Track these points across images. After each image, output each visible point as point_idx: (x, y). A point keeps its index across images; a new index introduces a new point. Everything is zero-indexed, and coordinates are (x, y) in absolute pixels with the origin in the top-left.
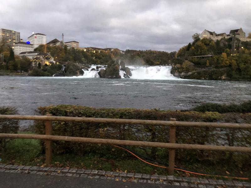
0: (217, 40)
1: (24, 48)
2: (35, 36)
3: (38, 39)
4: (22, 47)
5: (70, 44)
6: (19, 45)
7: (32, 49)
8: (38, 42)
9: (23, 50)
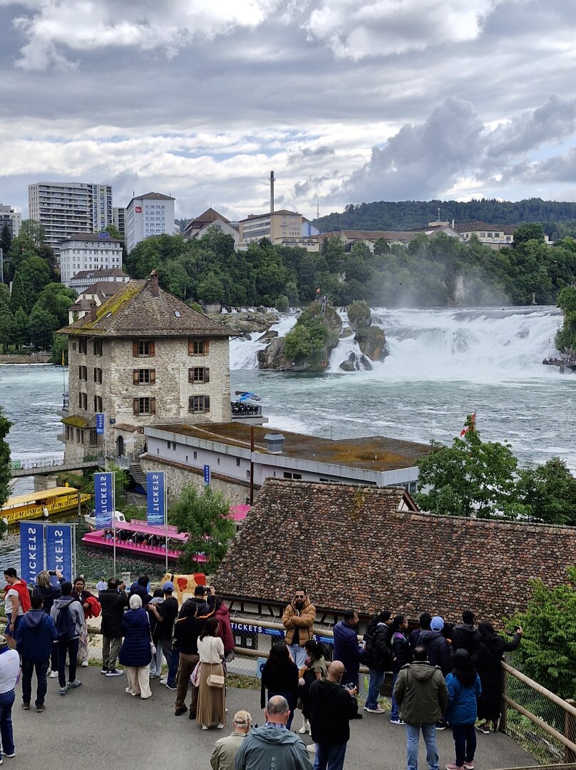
1: (88, 255)
2: (138, 203)
3: (145, 216)
4: (81, 252)
5: (268, 224)
6: (73, 245)
7: (116, 256)
8: (145, 228)
9: (85, 263)
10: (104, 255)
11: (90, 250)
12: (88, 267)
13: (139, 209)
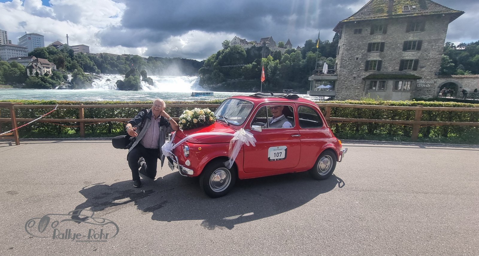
1: (14, 52)
2: (28, 36)
3: (32, 41)
4: (11, 50)
7: (25, 54)
9: (13, 55)
10: (20, 53)
11: (15, 50)
12: (14, 56)
13: (30, 38)
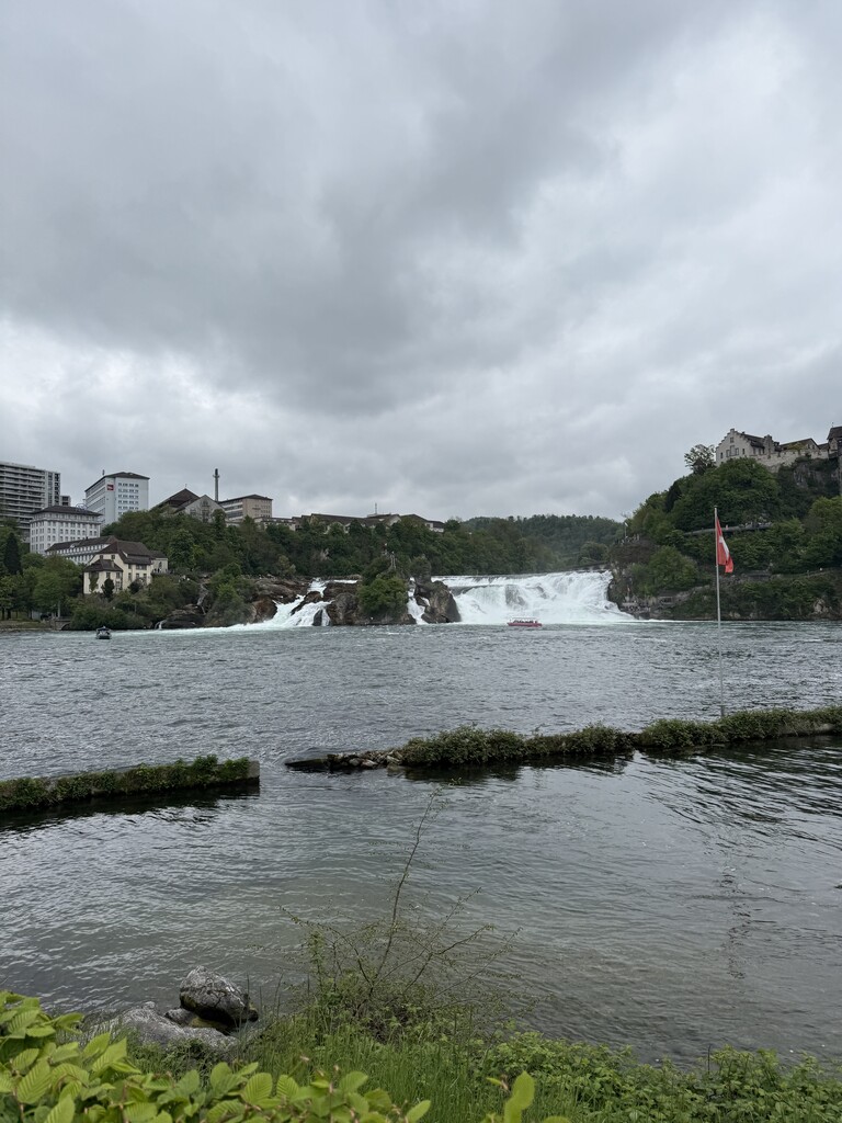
0: (782, 468)
1: (64, 527)
2: (109, 481)
3: (117, 493)
4: (57, 523)
5: (240, 506)
6: (47, 516)
8: (118, 505)
9: (61, 535)
12: (64, 539)
13: (111, 487)
